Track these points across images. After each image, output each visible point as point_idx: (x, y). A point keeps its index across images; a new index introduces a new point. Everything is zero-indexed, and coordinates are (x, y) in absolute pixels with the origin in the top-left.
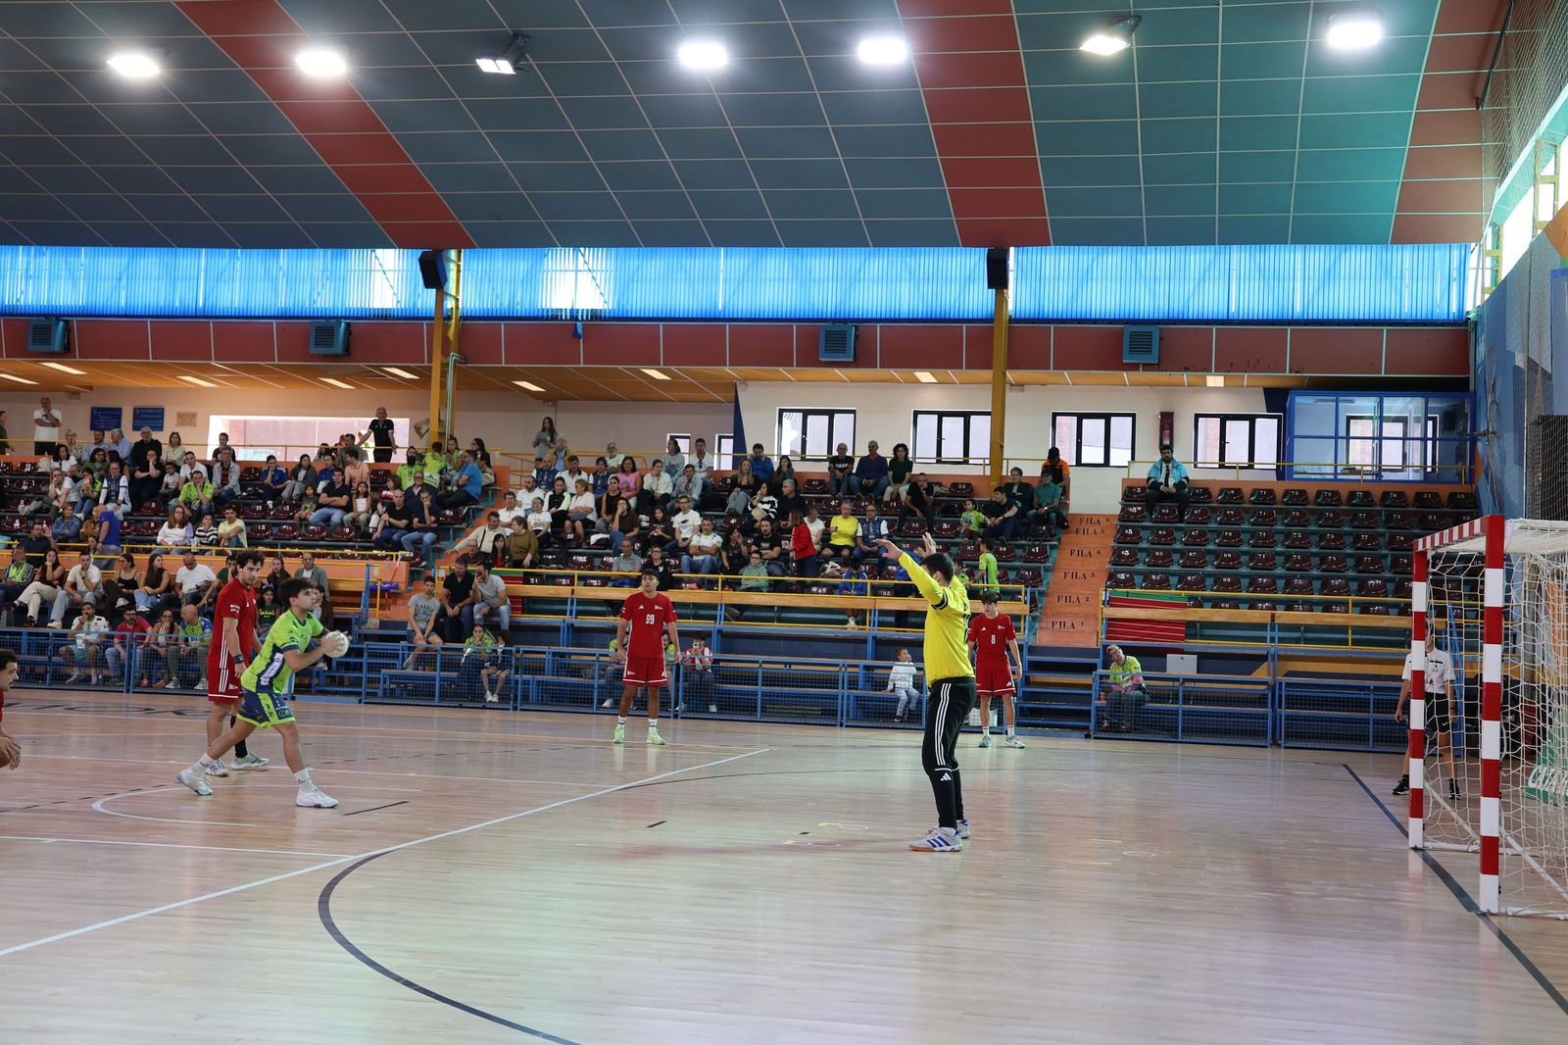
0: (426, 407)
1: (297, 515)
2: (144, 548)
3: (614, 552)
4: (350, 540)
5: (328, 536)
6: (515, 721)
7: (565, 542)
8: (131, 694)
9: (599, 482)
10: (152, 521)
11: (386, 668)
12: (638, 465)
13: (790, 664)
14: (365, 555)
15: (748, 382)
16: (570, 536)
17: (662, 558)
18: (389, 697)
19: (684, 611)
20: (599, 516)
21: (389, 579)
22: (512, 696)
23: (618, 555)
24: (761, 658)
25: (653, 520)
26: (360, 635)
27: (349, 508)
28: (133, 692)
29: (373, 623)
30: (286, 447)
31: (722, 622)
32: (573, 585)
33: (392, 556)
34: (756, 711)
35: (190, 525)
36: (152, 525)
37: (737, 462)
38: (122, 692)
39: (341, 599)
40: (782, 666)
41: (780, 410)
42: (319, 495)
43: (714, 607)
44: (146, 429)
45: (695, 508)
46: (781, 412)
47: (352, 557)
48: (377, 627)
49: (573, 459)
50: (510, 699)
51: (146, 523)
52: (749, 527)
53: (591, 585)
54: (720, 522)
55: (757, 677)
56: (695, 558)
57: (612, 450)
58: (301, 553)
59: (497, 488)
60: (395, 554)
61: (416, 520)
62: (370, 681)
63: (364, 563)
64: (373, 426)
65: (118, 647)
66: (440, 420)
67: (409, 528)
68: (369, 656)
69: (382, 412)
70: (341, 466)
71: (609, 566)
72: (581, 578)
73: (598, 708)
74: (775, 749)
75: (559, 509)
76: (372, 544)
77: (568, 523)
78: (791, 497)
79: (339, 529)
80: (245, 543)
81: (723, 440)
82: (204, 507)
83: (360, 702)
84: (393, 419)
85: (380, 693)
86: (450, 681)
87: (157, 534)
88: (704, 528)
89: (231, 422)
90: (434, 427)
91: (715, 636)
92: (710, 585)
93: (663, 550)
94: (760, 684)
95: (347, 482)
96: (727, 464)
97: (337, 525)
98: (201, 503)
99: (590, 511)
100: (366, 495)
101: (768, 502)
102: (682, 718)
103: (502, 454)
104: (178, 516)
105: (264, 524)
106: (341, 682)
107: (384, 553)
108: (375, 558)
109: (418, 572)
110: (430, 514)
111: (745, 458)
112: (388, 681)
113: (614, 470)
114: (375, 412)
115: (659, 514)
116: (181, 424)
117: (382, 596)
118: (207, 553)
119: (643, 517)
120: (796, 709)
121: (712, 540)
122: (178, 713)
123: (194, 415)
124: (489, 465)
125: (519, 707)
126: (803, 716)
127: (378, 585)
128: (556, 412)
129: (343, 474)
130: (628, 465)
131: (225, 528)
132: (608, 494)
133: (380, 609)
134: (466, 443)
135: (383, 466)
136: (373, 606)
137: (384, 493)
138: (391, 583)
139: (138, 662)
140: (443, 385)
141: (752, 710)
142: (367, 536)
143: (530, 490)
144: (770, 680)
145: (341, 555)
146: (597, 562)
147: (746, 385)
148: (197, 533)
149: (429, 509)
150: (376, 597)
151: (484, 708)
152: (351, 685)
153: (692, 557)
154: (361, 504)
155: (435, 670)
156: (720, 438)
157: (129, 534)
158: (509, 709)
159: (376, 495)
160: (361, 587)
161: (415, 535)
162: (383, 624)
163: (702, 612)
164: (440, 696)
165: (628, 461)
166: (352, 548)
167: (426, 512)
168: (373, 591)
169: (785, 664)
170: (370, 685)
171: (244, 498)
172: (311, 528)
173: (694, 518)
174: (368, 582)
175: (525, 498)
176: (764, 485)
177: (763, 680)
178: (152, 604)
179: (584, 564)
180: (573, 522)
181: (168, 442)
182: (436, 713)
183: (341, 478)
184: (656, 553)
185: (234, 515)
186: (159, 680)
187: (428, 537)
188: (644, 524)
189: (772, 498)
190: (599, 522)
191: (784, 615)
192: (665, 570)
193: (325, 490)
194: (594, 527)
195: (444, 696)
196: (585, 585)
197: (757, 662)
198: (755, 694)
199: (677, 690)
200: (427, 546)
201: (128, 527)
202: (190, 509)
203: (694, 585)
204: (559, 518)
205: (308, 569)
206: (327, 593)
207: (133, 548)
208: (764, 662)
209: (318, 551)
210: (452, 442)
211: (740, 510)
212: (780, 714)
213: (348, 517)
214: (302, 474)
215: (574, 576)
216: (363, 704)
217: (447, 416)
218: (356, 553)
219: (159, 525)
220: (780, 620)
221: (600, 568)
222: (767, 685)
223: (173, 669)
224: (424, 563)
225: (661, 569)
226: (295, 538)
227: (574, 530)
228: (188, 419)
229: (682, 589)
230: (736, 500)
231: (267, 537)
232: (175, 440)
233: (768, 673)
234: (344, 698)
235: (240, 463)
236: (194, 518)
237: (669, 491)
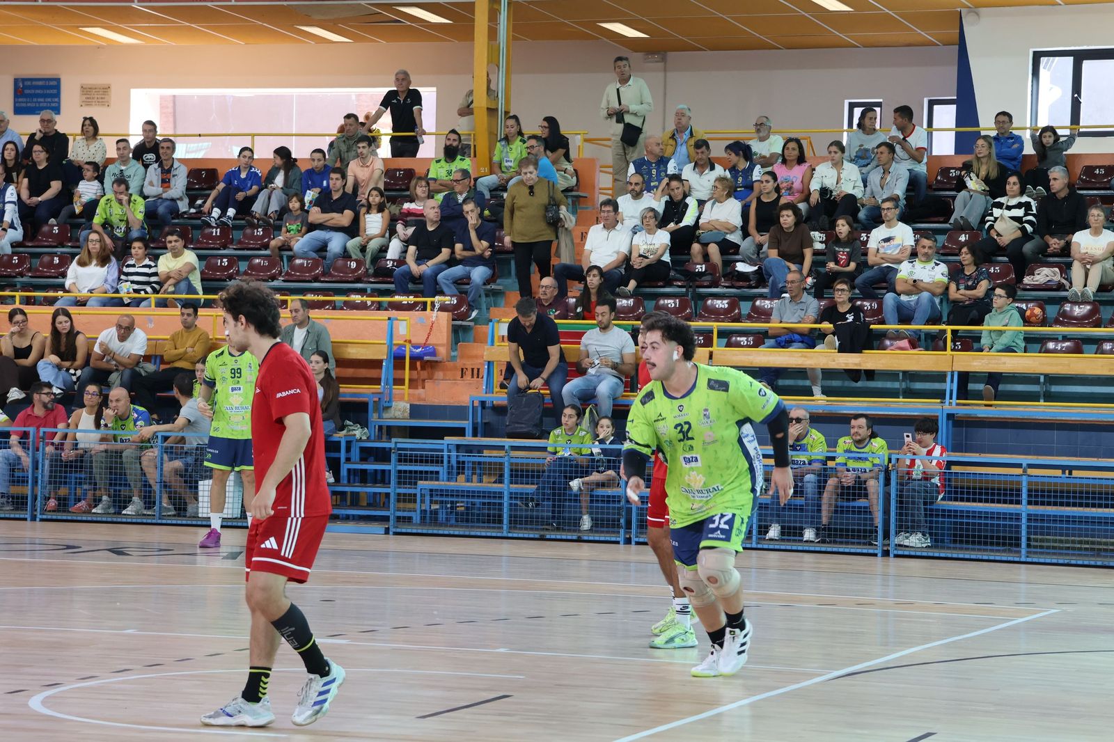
0: (469, 70)
1: (273, 243)
2: (45, 298)
3: (772, 290)
4: (358, 280)
5: (324, 274)
6: (627, 562)
7: (692, 278)
8: (38, 524)
9: (740, 179)
10: (55, 254)
11: (426, 479)
12: (808, 153)
13: (1071, 469)
14: (379, 303)
15: (983, 10)
16: (701, 268)
17: (851, 300)
18: (430, 524)
19: (889, 385)
20: (746, 234)
21: (420, 340)
22: (622, 521)
23: (779, 298)
24: (1025, 459)
25: (833, 239)
26: (380, 428)
27: (353, 230)
28: (42, 520)
29: (399, 411)
30: (253, 135)
31: (954, 401)
32: (711, 345)
33: (425, 304)
34: (1018, 545)
35: (113, 259)
36: (56, 260)
37: (964, 142)
38: (25, 519)
39: (350, 372)
40: (1058, 473)
41: (1035, 53)
42: (307, 212)
43: (940, 377)
44: (46, 114)
45: (904, 218)
46: (1037, 56)
47: (362, 307)
48: (407, 414)
49: (702, 144)
50: (619, 526)
51: (46, 259)
52: (986, 250)
53: (738, 345)
54: (942, 239)
55: (1019, 490)
56: (904, 298)
57: (762, 129)
58: (285, 302)
59: (581, 194)
60: (429, 300)
61: (458, 246)
62: (402, 498)
63: (383, 315)
64: (388, 101)
65: (17, 450)
66: (488, 88)
67: (451, 262)
68: (400, 461)
69: (403, 78)
70: (338, 165)
71: (765, 315)
72: (722, 334)
73: (759, 540)
74: (1069, 609)
75: (682, 225)
76: (392, 286)
77: (696, 247)
78: (1062, 195)
79: (340, 262)
80: (198, 285)
81: (936, 107)
82: (135, 234)
83: (387, 531)
84: (420, 89)
85: (416, 517)
86: (525, 498)
87: (64, 275)
88: (921, 251)
89: (162, 98)
90: (481, 101)
91: (943, 424)
92: (933, 342)
93: (852, 287)
94: (1024, 502)
95: (349, 189)
96: (944, 145)
97: (337, 257)
98: (128, 229)
99: (732, 230)
100: (381, 209)
101: (1019, 206)
102: (896, 556)
103: (586, 140)
104: (94, 247)
105: (223, 256)
106: (355, 500)
107: (412, 299)
108: (399, 307)
109: (466, 329)
110: (480, 238)
111: (977, 135)
112: (427, 498)
113: (766, 162)
114: (393, 78)
115: (843, 227)
116: (87, 103)
117: (413, 367)
118: (143, 304)
119: (817, 235)
120: (1080, 542)
121: (933, 273)
122: (118, 552)
123: (106, 89)
124: (567, 156)
125: (634, 539)
126: (1098, 553)
127: (408, 348)
128: (665, 70)
129: (344, 177)
130: (793, 153)
131: (167, 264)
132: (759, 199)
133: (410, 387)
134: (533, 125)
135: (404, 163)
136: (399, 381)
137: (406, 206)
138: (425, 346)
139: (47, 473)
140: (493, 33)
141: (1014, 542)
142: (383, 273)
143: (637, 195)
144: (1040, 495)
145: (346, 303)
146: (745, 307)
147: (977, 14)
148: (125, 270)
149: (477, 231)
150: (404, 369)
151: (579, 540)
152: (370, 505)
153: (899, 295)
154: (374, 223)
155: (501, 482)
156: (932, 103)
157: (22, 275)
158: (618, 543)
159: (394, 209)
160: (381, 353)
161: (458, 270)
162: (416, 411)
163: (918, 386)
164: (510, 522)
165: (792, 145)
166: (362, 292)
167: (473, 235)
168: (398, 360)
169: (1063, 468)
170: (401, 505)
171: (192, 217)
172: (298, 261)
173: (904, 234)
174: (391, 345)
175: (630, 208)
176: (1013, 179)
177: (1029, 496)
178: (65, 383)
179: (726, 312)
180: (705, 245)
181: (79, 131)
182: (505, 548)
183: (339, 183)
184: (842, 295)
185: (180, 244)
186: (79, 500)
187: (479, 273)
188: (819, 246)
189: (1025, 199)
190: (746, 246)
191: (1055, 389)
192: (857, 318)
193: (317, 202)
194: (737, 253)
195: (515, 522)
196: (729, 345)
197: (1019, 466)
198: (1018, 517)
199: (886, 512)
200: (477, 287)
201: (18, 266)
202: (113, 237)
203: (905, 343)
204: (683, 241)
205: (301, 325)
206: (332, 361)
207: (28, 298)
208: (1031, 466)
209: (310, 297)
210: (511, 122)
211: (974, 220)
212: (1055, 550)
213: (353, 243)
214: (279, 180)
215: (711, 332)
216: (391, 536)
217: (500, 85)
218: (369, 300)
219: (66, 260)
220: (1049, 397)
221: (750, 318)
222: (1036, 503)
223: (101, 484)
224: (474, 314)
225: (850, 318)
226: (273, 278)
227: (706, 257)
228: (95, 94)
229: (884, 348)
230: (968, 204)
231: (231, 277)
232: (91, 129)
233: (1037, 484)
234: (363, 526)
235: (182, 161)
236: (118, 251)
237: (858, 193)
